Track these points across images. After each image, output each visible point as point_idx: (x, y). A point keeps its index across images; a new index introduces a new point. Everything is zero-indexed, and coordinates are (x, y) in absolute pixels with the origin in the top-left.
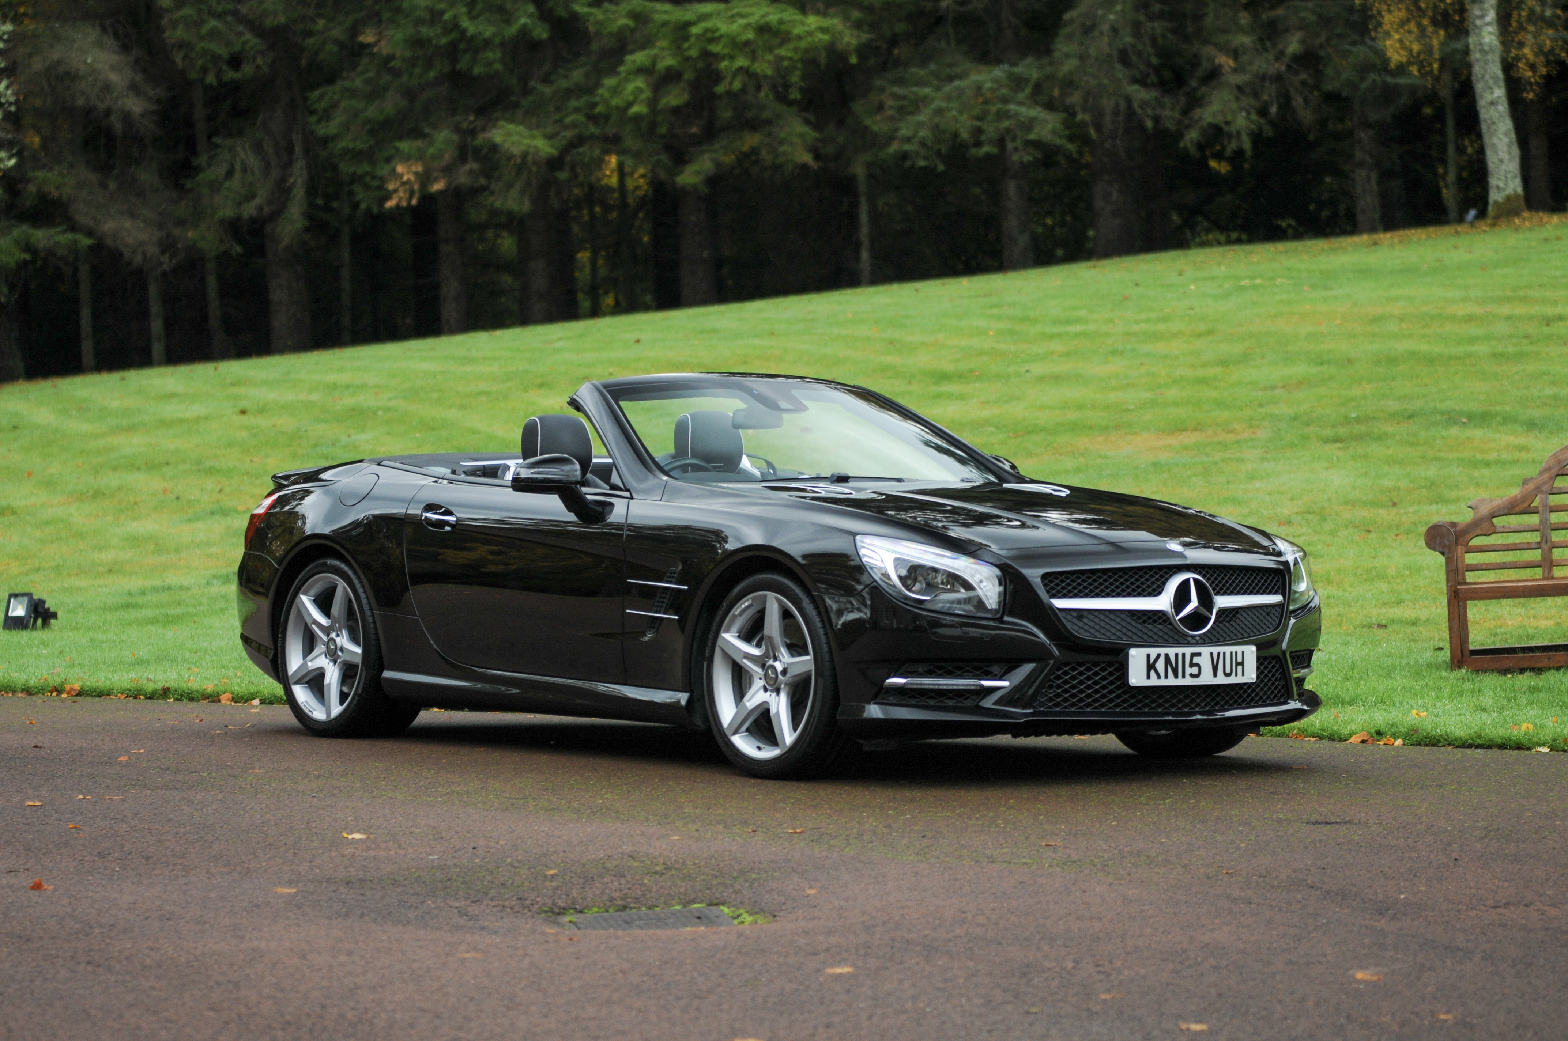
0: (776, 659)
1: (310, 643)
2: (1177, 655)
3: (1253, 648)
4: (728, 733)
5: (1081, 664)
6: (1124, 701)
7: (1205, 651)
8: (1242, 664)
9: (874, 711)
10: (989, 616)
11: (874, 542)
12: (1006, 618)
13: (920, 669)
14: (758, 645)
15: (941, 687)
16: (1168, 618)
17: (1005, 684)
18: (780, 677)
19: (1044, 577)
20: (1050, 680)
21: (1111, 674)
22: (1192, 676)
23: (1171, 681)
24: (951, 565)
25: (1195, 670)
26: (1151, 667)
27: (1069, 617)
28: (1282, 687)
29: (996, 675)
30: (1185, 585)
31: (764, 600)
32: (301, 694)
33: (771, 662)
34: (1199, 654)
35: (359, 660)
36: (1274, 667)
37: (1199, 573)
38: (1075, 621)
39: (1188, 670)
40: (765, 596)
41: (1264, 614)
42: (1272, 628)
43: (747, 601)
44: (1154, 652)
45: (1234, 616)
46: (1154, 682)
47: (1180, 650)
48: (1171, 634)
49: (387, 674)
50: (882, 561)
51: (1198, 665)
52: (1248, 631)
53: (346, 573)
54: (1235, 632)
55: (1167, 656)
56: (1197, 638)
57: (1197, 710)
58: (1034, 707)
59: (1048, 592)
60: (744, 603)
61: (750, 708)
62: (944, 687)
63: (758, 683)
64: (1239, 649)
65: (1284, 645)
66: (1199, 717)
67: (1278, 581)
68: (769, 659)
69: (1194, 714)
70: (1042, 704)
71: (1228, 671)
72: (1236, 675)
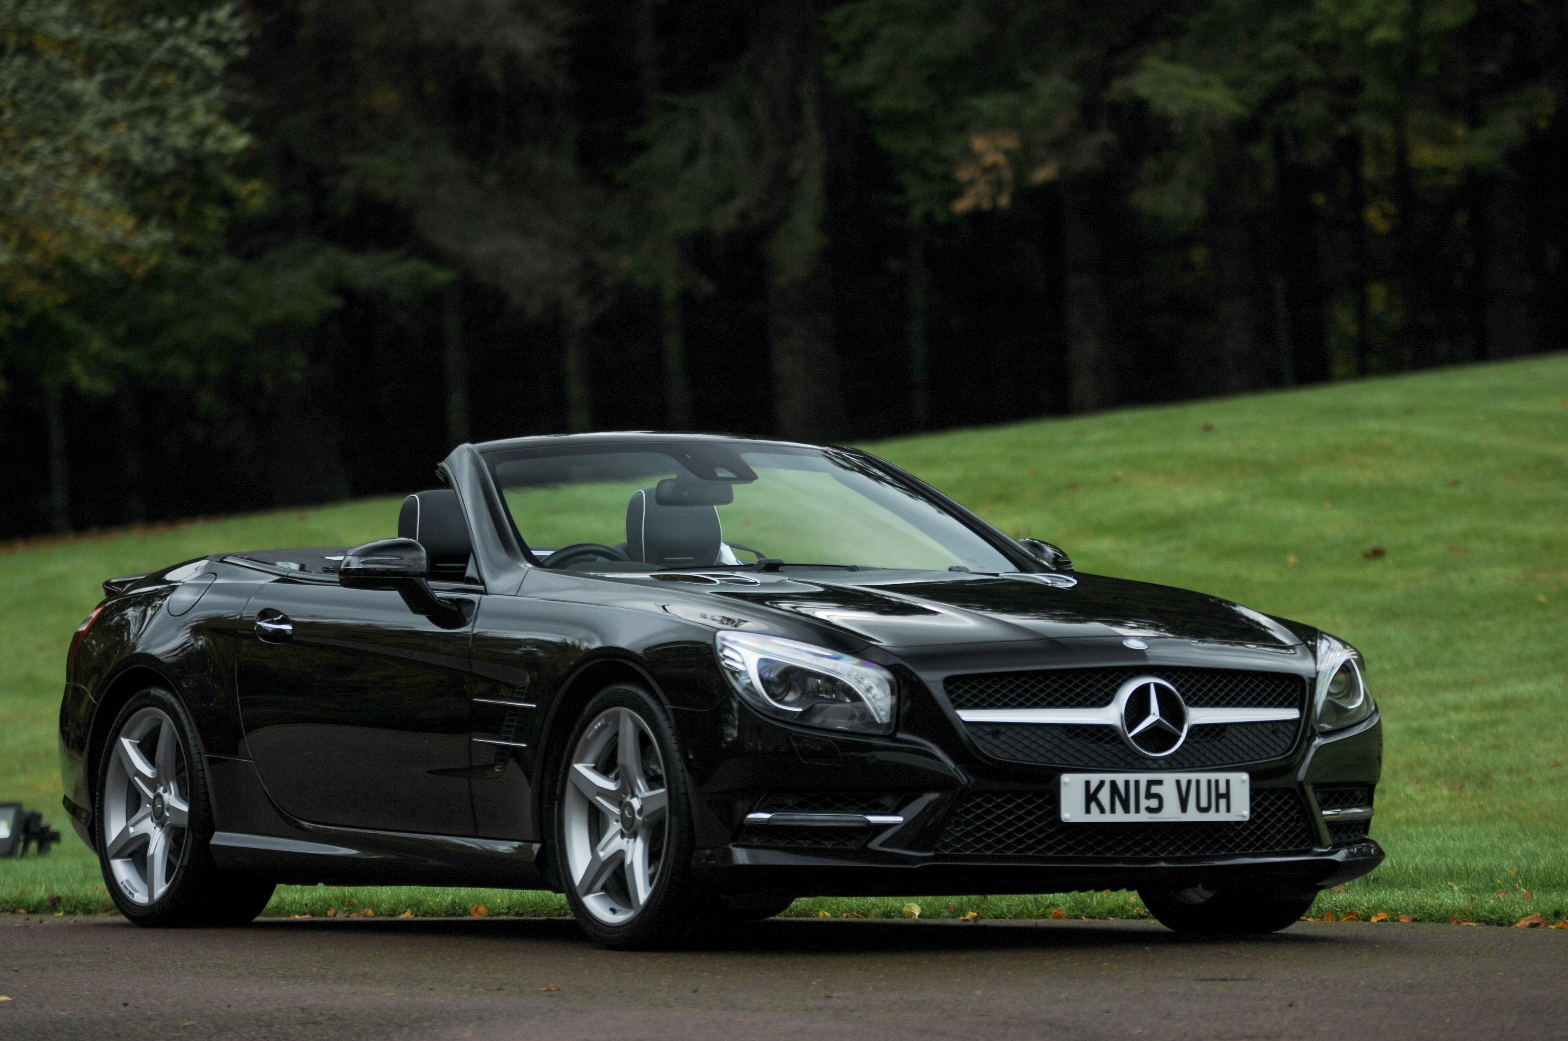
0: (633, 795)
1: (134, 802)
2: (1127, 783)
3: (1245, 776)
4: (580, 893)
5: (999, 794)
6: (1060, 843)
7: (1169, 779)
8: (1227, 796)
9: (741, 856)
10: (880, 732)
11: (740, 640)
12: (899, 735)
13: (790, 802)
14: (616, 779)
15: (814, 824)
16: (1118, 735)
17: (899, 819)
18: (637, 817)
19: (948, 681)
20: (958, 815)
21: (1039, 807)
22: (1149, 810)
23: (1120, 816)
24: (830, 667)
25: (1154, 803)
26: (1091, 797)
27: (980, 733)
28: (1302, 831)
29: (888, 809)
30: (1141, 695)
31: (616, 719)
32: (122, 870)
33: (628, 799)
34: (1159, 782)
35: (184, 822)
36: (1286, 803)
37: (1166, 679)
38: (989, 738)
39: (1144, 803)
40: (618, 714)
41: (1267, 732)
42: (1279, 750)
43: (599, 720)
44: (1095, 779)
45: (1218, 734)
46: (1095, 817)
47: (1132, 777)
48: (1122, 755)
49: (221, 839)
50: (743, 663)
51: (1158, 797)
52: (1241, 753)
53: (171, 705)
54: (1219, 754)
55: (1113, 784)
56: (1161, 762)
57: (1163, 855)
58: (936, 850)
59: (953, 701)
60: (596, 724)
61: (603, 860)
62: (818, 824)
63: (615, 827)
64: (1222, 777)
65: (1301, 774)
66: (1163, 864)
67: (1294, 691)
68: (626, 794)
69: (1158, 860)
70: (946, 846)
71: (1204, 803)
72: (1217, 810)
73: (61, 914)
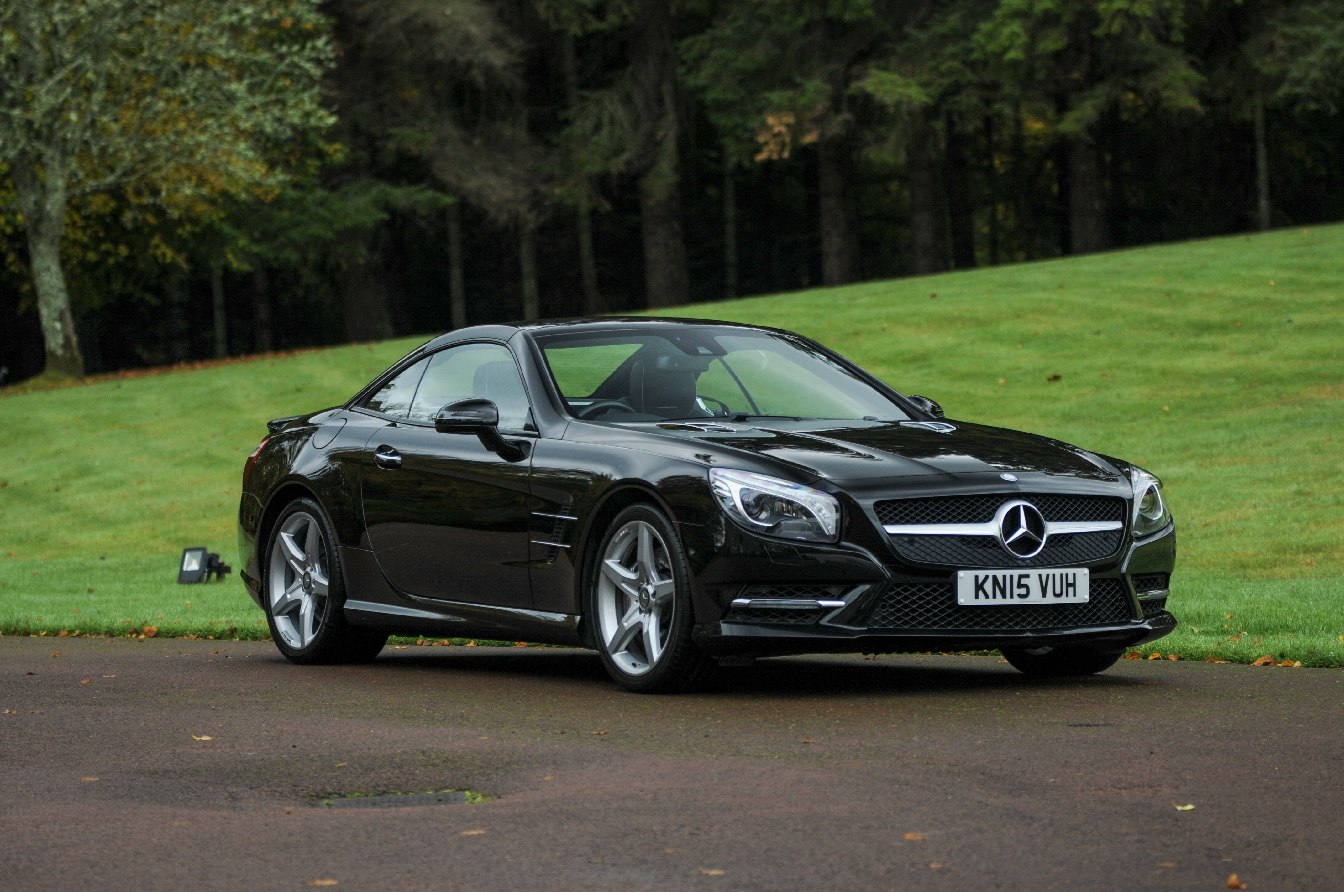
0: (648, 583)
1: (290, 576)
2: (1004, 577)
3: (1086, 571)
4: (610, 651)
5: (913, 586)
6: (956, 620)
7: (1034, 573)
8: (1073, 585)
9: (726, 630)
10: (828, 541)
11: (727, 475)
12: (844, 543)
13: (764, 591)
14: (636, 571)
15: (781, 607)
16: (998, 542)
17: (841, 603)
18: (651, 598)
19: (877, 505)
20: (884, 600)
21: (942, 594)
22: (1020, 596)
23: (999, 601)
24: (792, 494)
25: (1023, 591)
26: (979, 587)
27: (900, 542)
28: (1124, 608)
29: (834, 596)
30: (1014, 513)
31: (636, 529)
32: (283, 624)
33: (645, 586)
34: (1027, 576)
35: (325, 592)
36: (1113, 589)
37: (1031, 502)
38: (906, 545)
39: (1016, 591)
40: (637, 525)
41: (1100, 539)
42: (1109, 552)
43: (624, 529)
44: (982, 574)
45: (1067, 541)
46: (982, 601)
47: (1008, 573)
48: (1000, 557)
49: (351, 605)
50: (730, 492)
51: (1026, 586)
52: (1083, 554)
53: (316, 511)
54: (1068, 555)
55: (995, 578)
56: (1028, 561)
57: (1028, 628)
58: (869, 625)
59: (881, 519)
60: (621, 532)
61: (627, 629)
62: (784, 607)
63: (635, 605)
64: (1070, 571)
65: (1124, 568)
66: (1029, 634)
67: (1118, 509)
68: (644, 583)
69: (1024, 632)
70: (876, 622)
71: (1058, 591)
72: (1067, 595)
73: (237, 640)
